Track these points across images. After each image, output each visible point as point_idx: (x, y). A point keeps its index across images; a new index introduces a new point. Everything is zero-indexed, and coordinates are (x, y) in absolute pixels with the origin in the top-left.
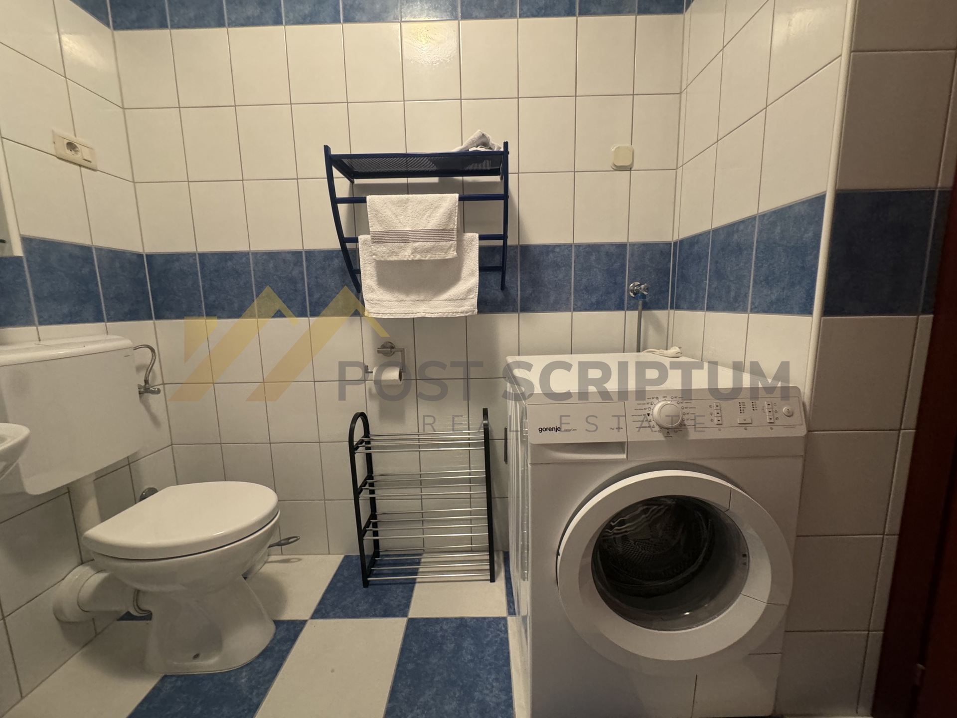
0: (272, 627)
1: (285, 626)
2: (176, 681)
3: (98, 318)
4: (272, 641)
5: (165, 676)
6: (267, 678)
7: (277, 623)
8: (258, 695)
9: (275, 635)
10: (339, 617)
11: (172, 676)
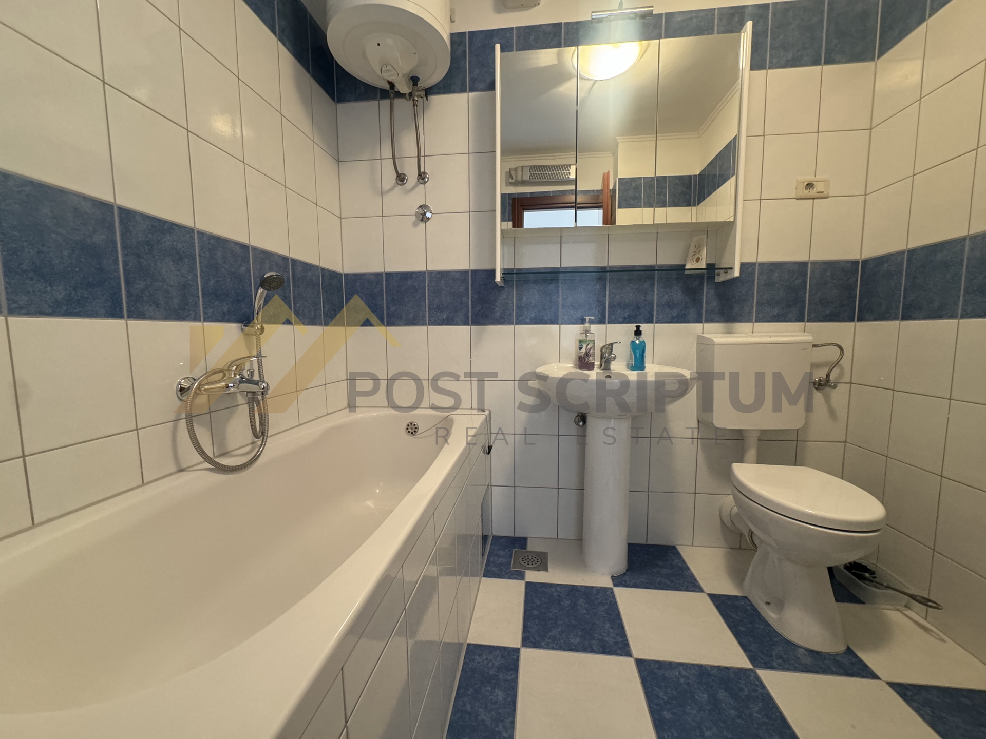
0: (841, 648)
1: (854, 660)
2: (748, 605)
3: (800, 319)
4: (829, 654)
5: (746, 598)
6: (797, 665)
7: (849, 651)
8: (780, 665)
9: (837, 655)
10: (922, 717)
11: (749, 601)
